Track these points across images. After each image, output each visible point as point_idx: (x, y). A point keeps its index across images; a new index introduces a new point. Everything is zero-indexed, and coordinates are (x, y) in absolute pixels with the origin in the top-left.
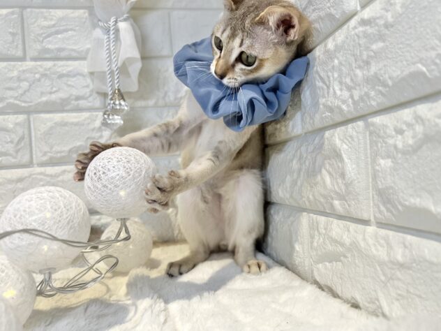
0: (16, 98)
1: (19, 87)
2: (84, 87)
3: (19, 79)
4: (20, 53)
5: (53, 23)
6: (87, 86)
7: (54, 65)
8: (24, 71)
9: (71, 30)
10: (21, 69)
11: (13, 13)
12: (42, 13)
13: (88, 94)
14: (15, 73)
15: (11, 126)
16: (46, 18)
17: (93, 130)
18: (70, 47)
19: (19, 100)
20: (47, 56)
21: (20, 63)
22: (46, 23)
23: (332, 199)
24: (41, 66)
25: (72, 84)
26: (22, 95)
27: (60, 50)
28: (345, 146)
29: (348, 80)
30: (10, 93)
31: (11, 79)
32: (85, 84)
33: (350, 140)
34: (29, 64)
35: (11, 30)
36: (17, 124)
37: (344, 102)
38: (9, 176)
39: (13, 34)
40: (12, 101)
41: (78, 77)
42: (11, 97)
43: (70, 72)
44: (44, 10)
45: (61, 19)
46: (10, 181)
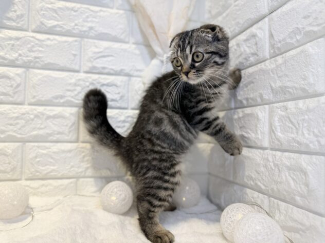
0: (72, 97)
1: (75, 90)
2: (116, 94)
3: (75, 85)
4: (77, 68)
5: (101, 50)
6: (119, 93)
7: (99, 78)
8: (79, 80)
9: (112, 56)
10: (77, 78)
11: (76, 41)
12: (94, 43)
13: (118, 99)
14: (73, 81)
15: (68, 115)
16: (96, 47)
17: (120, 122)
18: (110, 67)
19: (74, 98)
20: (95, 71)
21: (76, 74)
22: (97, 50)
23: (295, 195)
24: (90, 77)
25: (109, 91)
26: (76, 95)
27: (104, 68)
28: (309, 168)
29: (316, 131)
30: (68, 93)
31: (70, 84)
32: (117, 92)
33: (314, 165)
34: (82, 75)
35: (74, 52)
36: (71, 114)
37: (311, 142)
38: (63, 148)
39: (75, 55)
40: (70, 98)
41: (114, 87)
42: (70, 96)
43: (109, 83)
44: (96, 41)
45: (106, 48)
46: (63, 152)
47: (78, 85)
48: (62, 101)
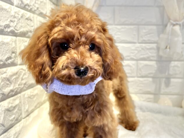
47: (136, 50)
48: (129, 58)
